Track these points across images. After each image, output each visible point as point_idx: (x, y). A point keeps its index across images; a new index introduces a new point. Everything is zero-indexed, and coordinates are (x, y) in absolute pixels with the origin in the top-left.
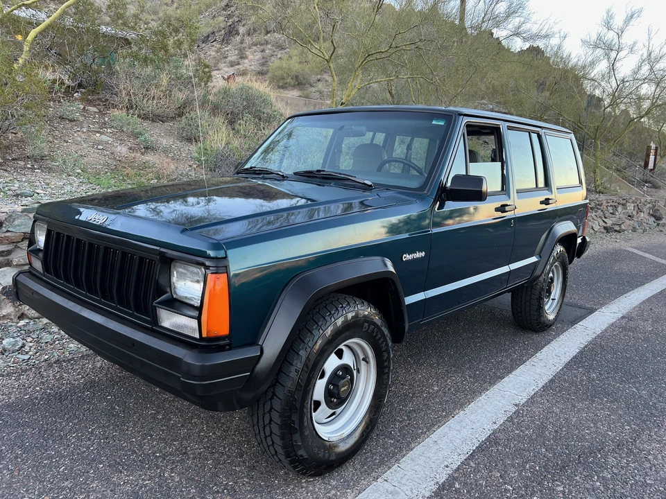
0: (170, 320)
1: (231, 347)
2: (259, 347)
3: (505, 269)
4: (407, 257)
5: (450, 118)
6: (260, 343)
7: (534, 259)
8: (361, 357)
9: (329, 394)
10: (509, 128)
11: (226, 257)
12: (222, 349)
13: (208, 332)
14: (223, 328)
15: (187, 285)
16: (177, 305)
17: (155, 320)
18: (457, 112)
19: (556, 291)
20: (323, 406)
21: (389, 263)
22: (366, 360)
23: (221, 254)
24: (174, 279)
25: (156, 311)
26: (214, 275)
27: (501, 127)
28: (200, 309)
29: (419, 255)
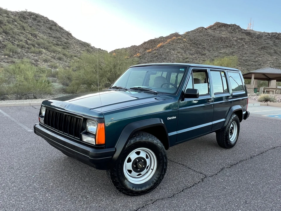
0: (86, 139)
1: (105, 148)
3: (210, 123)
4: (169, 118)
5: (186, 68)
6: (115, 147)
7: (224, 120)
10: (211, 70)
11: (104, 118)
12: (102, 148)
13: (98, 142)
14: (103, 141)
15: (92, 128)
16: (88, 134)
17: (81, 139)
18: (189, 65)
19: (235, 133)
21: (162, 120)
23: (102, 117)
24: (87, 125)
25: (81, 135)
26: (100, 124)
27: (207, 70)
28: (95, 135)
29: (174, 118)
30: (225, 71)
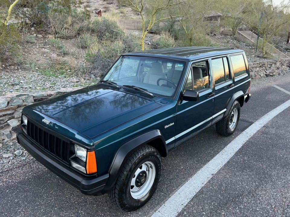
0: (75, 165)
1: (98, 176)
2: (109, 174)
3: (210, 118)
4: (166, 127)
5: (185, 63)
6: (109, 172)
7: (224, 110)
8: (150, 166)
9: (137, 183)
10: (212, 59)
11: (94, 145)
13: (89, 172)
15: (81, 152)
16: (78, 159)
17: (70, 164)
18: (188, 60)
19: (235, 119)
20: (135, 187)
21: (159, 131)
22: (151, 167)
23: (92, 144)
24: (76, 150)
25: (70, 162)
26: (90, 152)
27: (209, 60)
28: (86, 162)
29: (171, 124)
30: (228, 56)
